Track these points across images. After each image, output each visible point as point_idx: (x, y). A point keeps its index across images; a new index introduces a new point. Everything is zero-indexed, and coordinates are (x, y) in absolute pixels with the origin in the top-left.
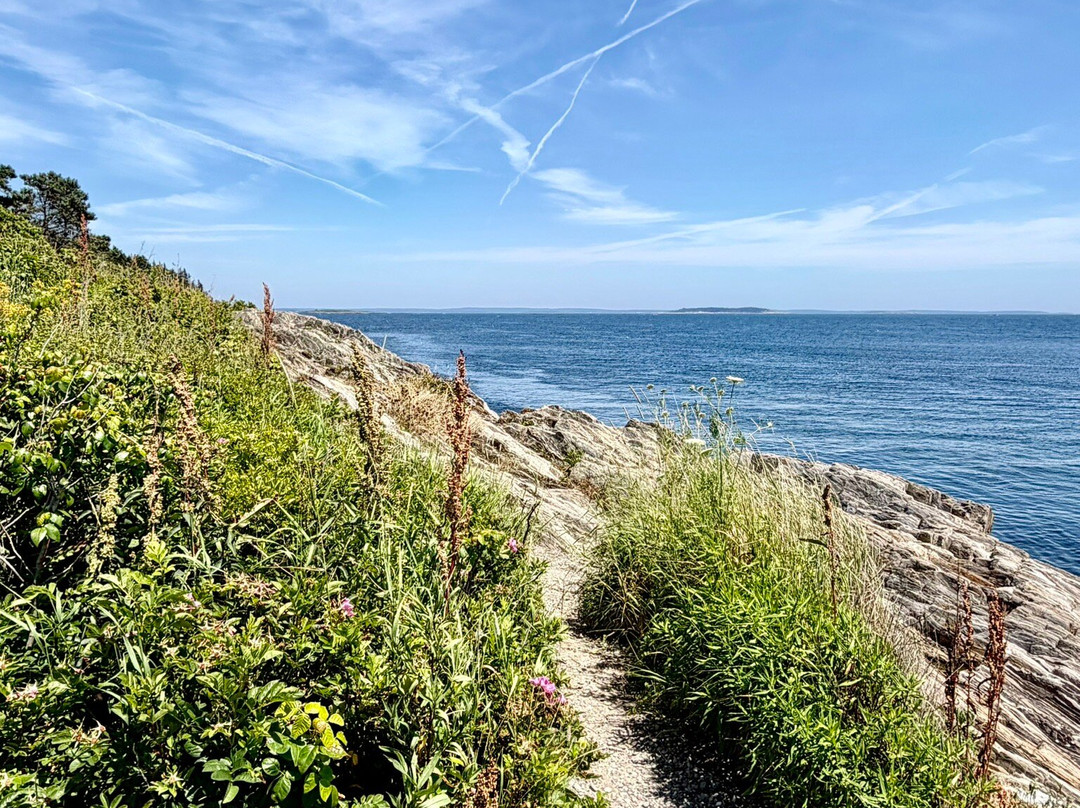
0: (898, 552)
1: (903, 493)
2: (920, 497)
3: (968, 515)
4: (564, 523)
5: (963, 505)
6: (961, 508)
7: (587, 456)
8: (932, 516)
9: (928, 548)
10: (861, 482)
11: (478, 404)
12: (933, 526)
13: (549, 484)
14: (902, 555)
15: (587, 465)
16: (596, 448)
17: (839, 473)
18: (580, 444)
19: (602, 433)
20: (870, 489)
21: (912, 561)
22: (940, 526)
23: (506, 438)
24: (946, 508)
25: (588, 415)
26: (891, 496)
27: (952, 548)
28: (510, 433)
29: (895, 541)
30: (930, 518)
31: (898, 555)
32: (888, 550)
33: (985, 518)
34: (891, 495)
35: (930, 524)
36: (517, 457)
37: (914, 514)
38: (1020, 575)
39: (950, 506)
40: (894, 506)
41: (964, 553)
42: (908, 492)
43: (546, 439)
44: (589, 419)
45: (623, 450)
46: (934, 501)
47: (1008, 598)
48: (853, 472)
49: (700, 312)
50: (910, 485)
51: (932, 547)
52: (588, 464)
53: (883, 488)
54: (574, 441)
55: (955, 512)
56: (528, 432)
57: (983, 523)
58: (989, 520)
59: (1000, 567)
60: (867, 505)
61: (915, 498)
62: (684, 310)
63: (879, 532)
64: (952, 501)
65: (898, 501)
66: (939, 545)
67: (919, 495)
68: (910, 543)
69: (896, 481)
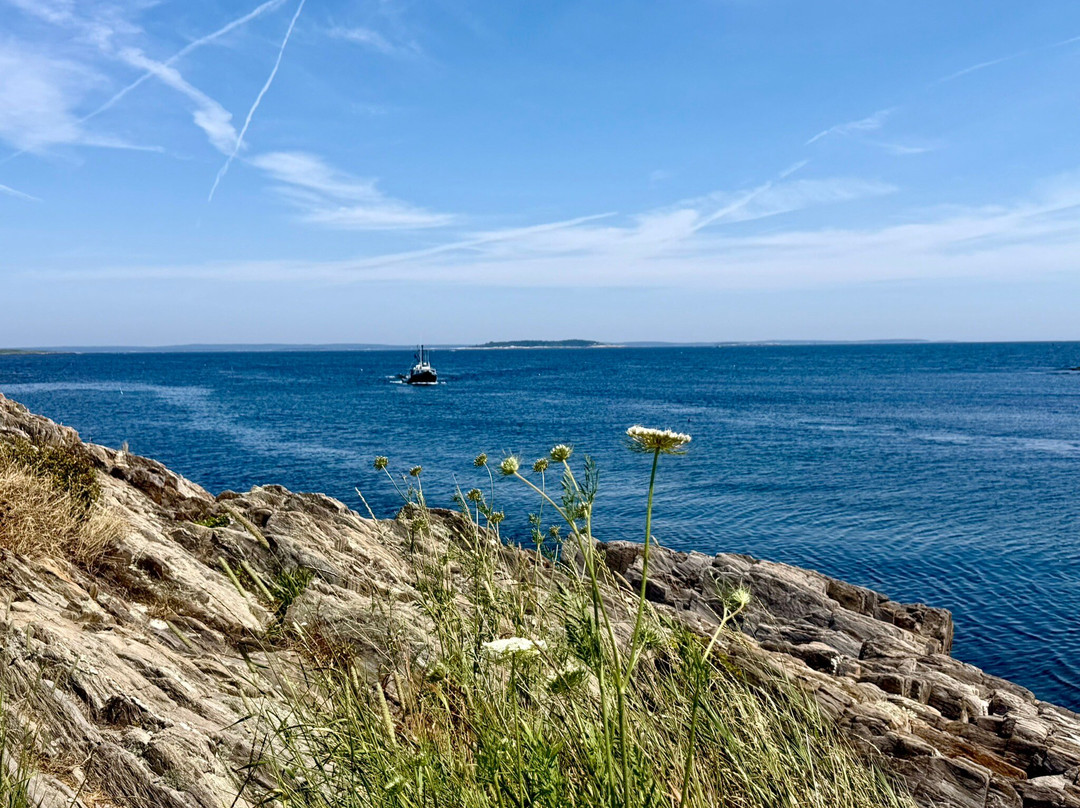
0: (865, 723)
1: (825, 598)
2: (848, 601)
3: (918, 626)
4: (229, 764)
5: (909, 610)
6: (907, 616)
7: (317, 581)
8: (879, 637)
9: (899, 703)
10: (762, 582)
11: (167, 483)
12: (884, 653)
13: (242, 642)
14: (871, 728)
15: (315, 601)
16: (340, 563)
17: (727, 570)
18: (306, 558)
19: (353, 533)
20: (776, 594)
21: (890, 739)
22: (894, 653)
23: (170, 552)
24: (886, 617)
25: (332, 500)
26: (808, 604)
27: (933, 700)
28: (182, 542)
29: (855, 701)
30: (876, 641)
31: (865, 729)
32: (847, 720)
33: (944, 630)
34: (809, 600)
35: (879, 651)
36: (185, 587)
37: (845, 630)
38: (1056, 748)
39: (891, 614)
40: (814, 619)
41: (952, 707)
42: (830, 595)
43: (246, 552)
44: (333, 508)
45: (389, 561)
46: (868, 607)
47: (1059, 801)
48: (747, 566)
49: (512, 347)
50: (831, 584)
51: (907, 701)
52: (317, 596)
53: (794, 590)
54: (295, 551)
55: (900, 623)
56: (214, 539)
57: (940, 637)
58: (949, 633)
59: (1020, 733)
60: (772, 617)
61: (842, 605)
62: (492, 344)
63: (827, 687)
64: (894, 606)
65: (818, 610)
66: (914, 696)
67: (848, 599)
68: (879, 702)
69: (811, 579)
